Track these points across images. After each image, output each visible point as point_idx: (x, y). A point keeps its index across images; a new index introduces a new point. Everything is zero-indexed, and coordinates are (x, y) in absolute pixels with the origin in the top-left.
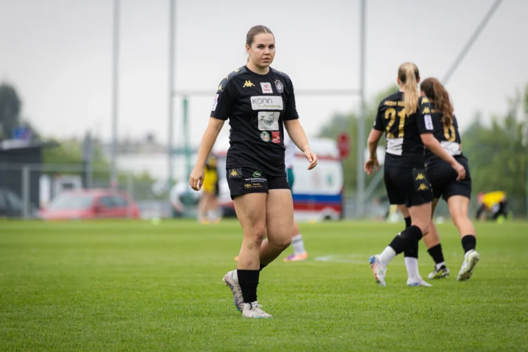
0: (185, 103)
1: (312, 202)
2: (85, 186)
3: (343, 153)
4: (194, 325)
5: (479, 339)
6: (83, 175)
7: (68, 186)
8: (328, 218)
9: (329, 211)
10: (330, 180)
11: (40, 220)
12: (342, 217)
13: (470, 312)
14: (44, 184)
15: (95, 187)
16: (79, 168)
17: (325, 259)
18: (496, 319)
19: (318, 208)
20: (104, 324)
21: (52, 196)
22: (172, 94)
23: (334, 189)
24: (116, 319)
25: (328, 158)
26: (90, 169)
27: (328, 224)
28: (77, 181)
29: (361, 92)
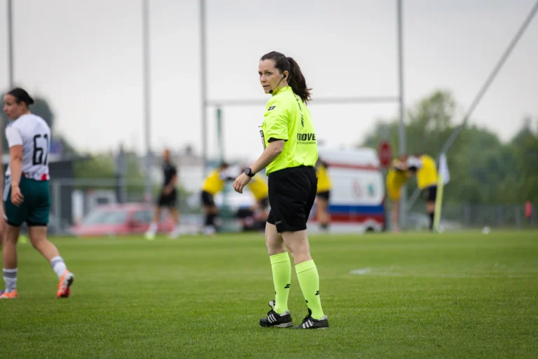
0: (219, 113)
1: (353, 214)
2: (119, 200)
3: (385, 162)
4: (218, 342)
5: (511, 352)
6: (117, 190)
7: (102, 201)
8: (370, 229)
9: (370, 223)
10: (371, 191)
11: (72, 236)
12: (385, 228)
13: (505, 325)
14: (77, 200)
15: (129, 201)
16: (112, 182)
17: (361, 272)
18: (531, 332)
19: (360, 219)
20: (125, 342)
21: (86, 210)
22: (205, 104)
23: (376, 200)
24: (138, 337)
25: (369, 168)
26: (124, 182)
27: (370, 236)
28: (111, 195)
29: (401, 99)
